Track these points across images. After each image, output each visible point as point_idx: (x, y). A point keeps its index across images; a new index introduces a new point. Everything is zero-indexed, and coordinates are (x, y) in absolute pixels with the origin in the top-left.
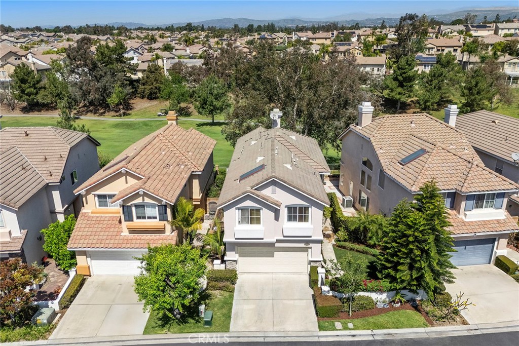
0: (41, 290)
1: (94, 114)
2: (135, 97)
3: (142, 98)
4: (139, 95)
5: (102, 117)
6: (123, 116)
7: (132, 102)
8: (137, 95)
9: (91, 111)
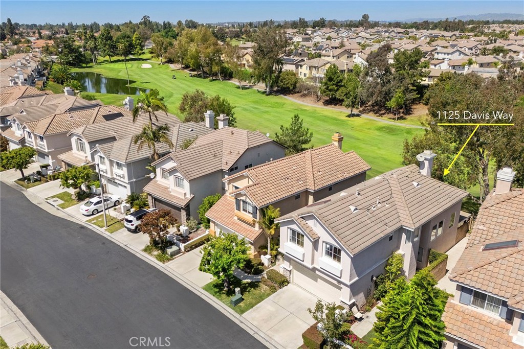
0: (189, 236)
1: (375, 114)
2: (420, 103)
3: (426, 105)
4: (424, 102)
5: (380, 117)
6: (397, 120)
7: (414, 107)
8: (421, 102)
9: (374, 111)
